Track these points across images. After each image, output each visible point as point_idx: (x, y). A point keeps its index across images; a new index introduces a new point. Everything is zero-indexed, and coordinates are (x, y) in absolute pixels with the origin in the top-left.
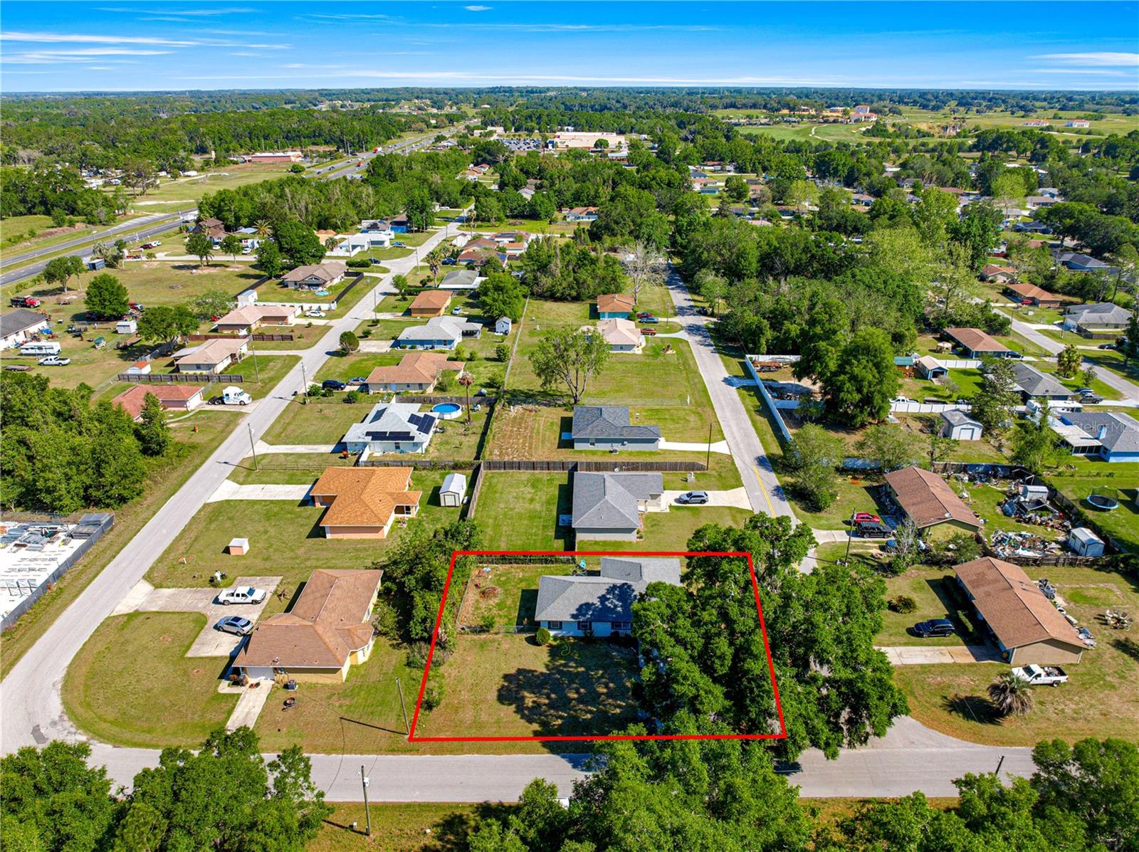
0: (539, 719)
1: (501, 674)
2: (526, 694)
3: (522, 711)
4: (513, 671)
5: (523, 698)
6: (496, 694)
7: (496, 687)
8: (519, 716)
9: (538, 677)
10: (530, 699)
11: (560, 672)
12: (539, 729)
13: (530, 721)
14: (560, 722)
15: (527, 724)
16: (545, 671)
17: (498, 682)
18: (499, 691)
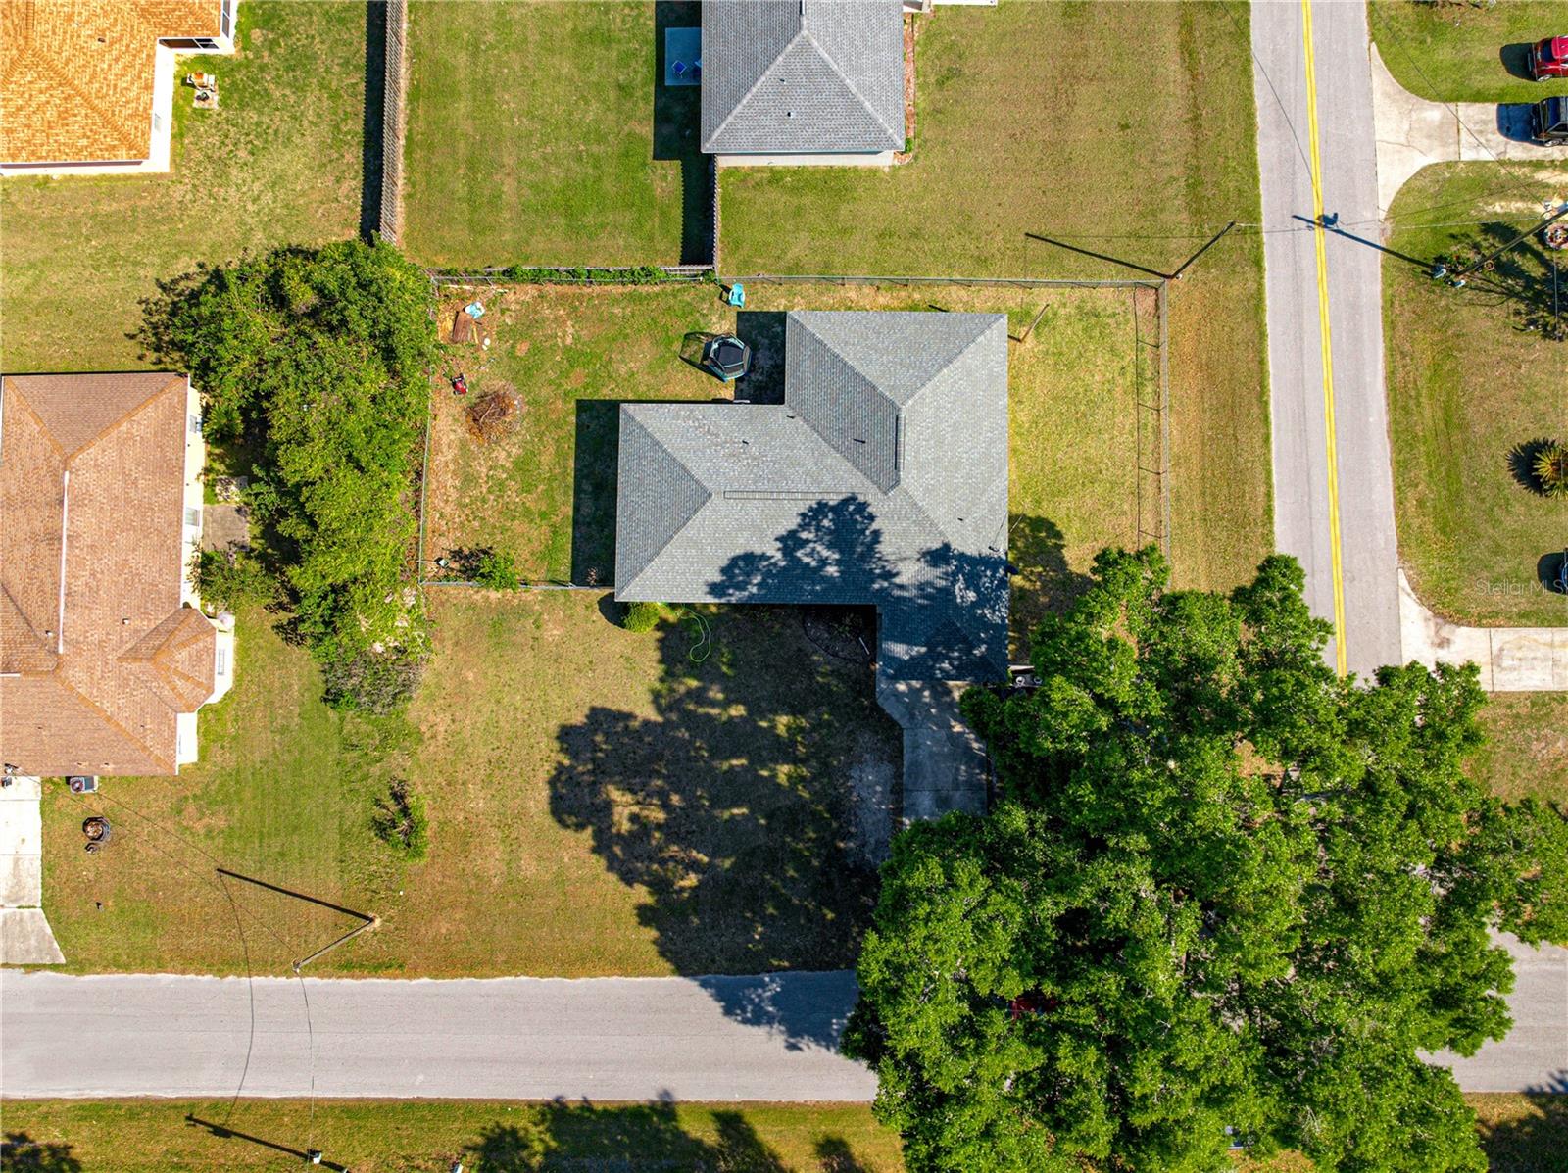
0: (648, 871)
1: (553, 726)
2: (616, 794)
3: (609, 847)
4: (578, 718)
5: (608, 805)
6: (545, 793)
7: (545, 771)
8: (603, 863)
9: (637, 735)
10: (624, 806)
11: (689, 719)
12: (649, 900)
13: (629, 878)
14: (691, 880)
15: (622, 886)
16: (654, 717)
17: (547, 756)
18: (552, 782)
